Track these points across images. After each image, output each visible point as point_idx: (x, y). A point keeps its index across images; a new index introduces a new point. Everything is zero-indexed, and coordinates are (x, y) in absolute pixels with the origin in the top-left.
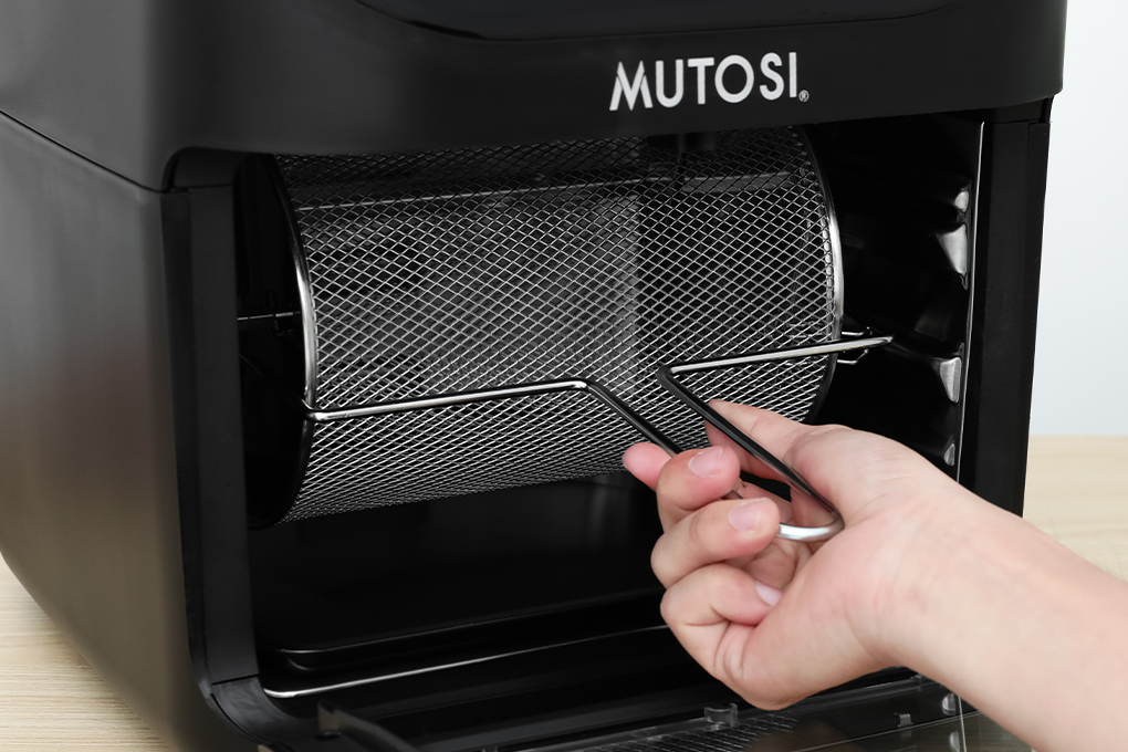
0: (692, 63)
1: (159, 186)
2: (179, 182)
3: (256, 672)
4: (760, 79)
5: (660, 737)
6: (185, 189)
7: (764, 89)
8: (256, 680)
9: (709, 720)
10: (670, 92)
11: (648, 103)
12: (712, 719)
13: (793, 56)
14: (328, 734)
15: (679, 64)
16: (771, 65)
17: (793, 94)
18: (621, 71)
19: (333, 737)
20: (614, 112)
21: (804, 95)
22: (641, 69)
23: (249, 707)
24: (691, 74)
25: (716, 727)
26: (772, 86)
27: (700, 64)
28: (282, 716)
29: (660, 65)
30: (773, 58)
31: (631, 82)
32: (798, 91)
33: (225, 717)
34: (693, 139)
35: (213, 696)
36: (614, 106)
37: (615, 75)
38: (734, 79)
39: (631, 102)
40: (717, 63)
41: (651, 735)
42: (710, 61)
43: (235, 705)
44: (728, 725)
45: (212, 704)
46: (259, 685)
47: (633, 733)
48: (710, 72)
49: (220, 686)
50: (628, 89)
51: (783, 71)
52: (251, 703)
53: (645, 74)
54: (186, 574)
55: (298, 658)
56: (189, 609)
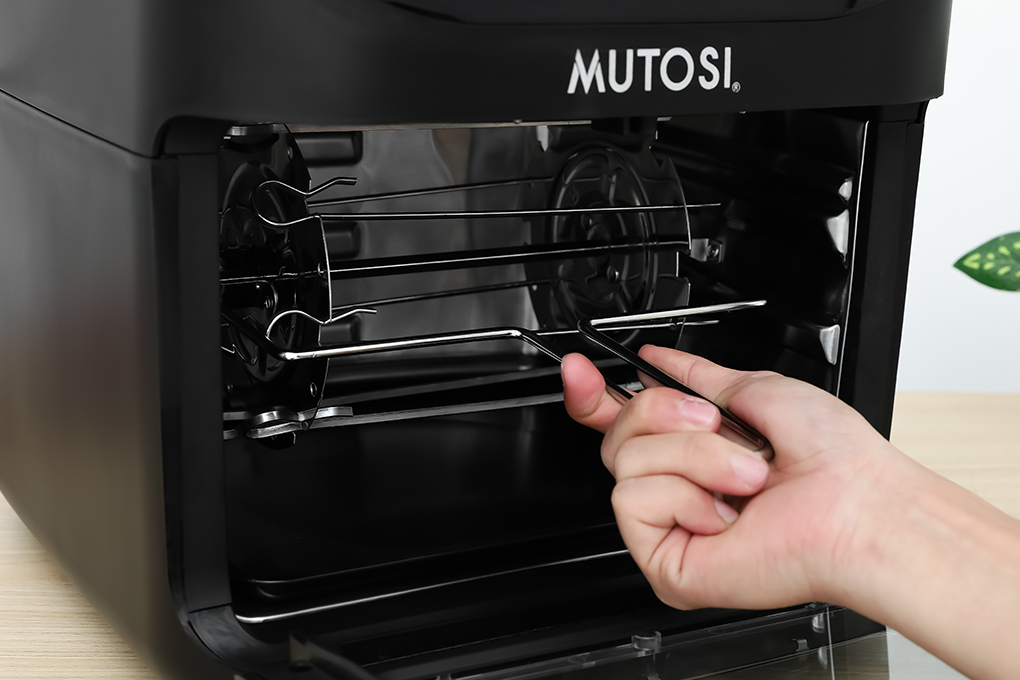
0: (641, 53)
1: (149, 151)
2: (169, 149)
3: (230, 601)
4: (699, 70)
5: (593, 663)
6: (174, 156)
7: (702, 79)
8: (229, 608)
9: (636, 647)
10: (621, 79)
11: (602, 88)
12: (639, 645)
13: (728, 50)
14: (300, 665)
15: (630, 53)
16: (709, 58)
17: (727, 85)
18: (579, 57)
19: (305, 669)
20: (571, 95)
21: (736, 86)
22: (596, 56)
23: (223, 633)
24: (639, 63)
25: (642, 654)
26: (709, 77)
27: (649, 54)
28: (253, 642)
29: (613, 54)
30: (710, 51)
31: (587, 68)
32: (731, 84)
33: (201, 643)
34: (637, 123)
35: (190, 623)
36: (572, 89)
37: (573, 61)
38: (677, 69)
39: (587, 87)
40: (663, 54)
41: (587, 661)
42: (657, 52)
43: (210, 632)
44: (653, 651)
45: (189, 631)
46: (232, 613)
47: (570, 658)
48: (657, 61)
49: (196, 614)
50: (585, 74)
51: (719, 63)
52: (225, 630)
53: (600, 61)
54: (167, 512)
55: (266, 588)
56: (170, 544)
